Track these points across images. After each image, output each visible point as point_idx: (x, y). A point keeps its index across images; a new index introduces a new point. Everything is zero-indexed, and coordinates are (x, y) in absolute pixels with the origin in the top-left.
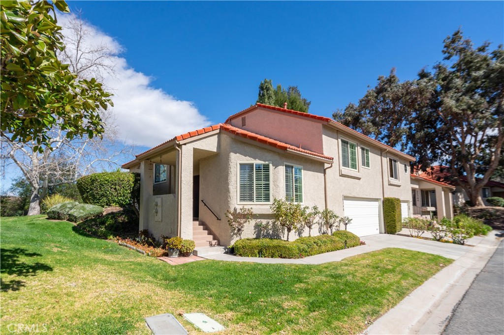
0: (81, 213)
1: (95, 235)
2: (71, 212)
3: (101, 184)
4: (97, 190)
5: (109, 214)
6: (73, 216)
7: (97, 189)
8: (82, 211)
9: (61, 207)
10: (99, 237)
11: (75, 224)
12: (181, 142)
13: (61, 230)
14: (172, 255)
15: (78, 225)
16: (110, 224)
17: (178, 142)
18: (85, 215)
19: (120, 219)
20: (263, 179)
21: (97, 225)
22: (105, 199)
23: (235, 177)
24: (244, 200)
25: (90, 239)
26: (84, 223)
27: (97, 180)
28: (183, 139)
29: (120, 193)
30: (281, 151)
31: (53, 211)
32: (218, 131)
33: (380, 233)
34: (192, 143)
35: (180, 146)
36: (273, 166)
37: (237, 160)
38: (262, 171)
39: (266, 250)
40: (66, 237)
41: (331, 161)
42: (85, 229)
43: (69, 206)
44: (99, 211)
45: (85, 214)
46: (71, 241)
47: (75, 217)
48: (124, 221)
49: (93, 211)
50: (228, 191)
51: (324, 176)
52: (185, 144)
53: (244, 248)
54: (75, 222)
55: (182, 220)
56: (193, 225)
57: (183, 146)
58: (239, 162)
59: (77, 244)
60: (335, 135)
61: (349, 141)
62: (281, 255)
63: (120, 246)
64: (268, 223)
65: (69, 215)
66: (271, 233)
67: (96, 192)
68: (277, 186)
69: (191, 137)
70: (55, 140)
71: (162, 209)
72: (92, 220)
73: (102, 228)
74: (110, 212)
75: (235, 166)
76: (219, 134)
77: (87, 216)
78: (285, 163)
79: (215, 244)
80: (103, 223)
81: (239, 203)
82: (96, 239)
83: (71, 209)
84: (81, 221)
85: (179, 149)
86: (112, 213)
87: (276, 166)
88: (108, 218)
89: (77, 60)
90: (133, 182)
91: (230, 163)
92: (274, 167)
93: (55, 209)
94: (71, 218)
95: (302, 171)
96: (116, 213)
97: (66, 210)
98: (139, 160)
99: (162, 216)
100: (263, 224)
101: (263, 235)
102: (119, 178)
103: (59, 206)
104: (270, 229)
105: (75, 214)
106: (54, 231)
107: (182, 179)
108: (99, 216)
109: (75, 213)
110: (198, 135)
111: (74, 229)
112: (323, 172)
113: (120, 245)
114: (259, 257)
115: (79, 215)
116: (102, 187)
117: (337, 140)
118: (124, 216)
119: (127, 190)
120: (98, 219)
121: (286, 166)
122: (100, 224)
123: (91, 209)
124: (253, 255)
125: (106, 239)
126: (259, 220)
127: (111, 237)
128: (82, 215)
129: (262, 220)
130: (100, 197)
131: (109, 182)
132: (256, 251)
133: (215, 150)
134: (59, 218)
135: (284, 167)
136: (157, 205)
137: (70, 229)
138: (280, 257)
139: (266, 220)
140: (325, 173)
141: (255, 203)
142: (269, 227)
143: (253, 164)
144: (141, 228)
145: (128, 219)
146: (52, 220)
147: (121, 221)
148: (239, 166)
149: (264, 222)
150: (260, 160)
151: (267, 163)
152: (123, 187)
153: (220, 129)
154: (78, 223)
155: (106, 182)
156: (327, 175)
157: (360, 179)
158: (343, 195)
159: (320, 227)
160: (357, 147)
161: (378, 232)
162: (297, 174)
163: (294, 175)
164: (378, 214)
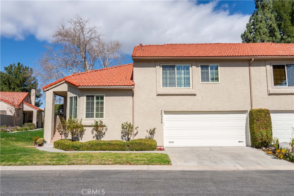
20: (75, 105)
23: (68, 105)
28: (46, 88)
34: (52, 89)
36: (79, 97)
38: (75, 100)
41: (132, 87)
51: (132, 98)
61: (176, 65)
78: (86, 95)
95: (105, 97)
110: (55, 84)
112: (131, 95)
135: (85, 97)
143: (73, 97)
150: (75, 94)
156: (134, 97)
157: (195, 95)
158: (162, 111)
159: (124, 135)
160: (192, 67)
161: (244, 144)
162: (99, 100)
163: (95, 101)
164: (245, 126)
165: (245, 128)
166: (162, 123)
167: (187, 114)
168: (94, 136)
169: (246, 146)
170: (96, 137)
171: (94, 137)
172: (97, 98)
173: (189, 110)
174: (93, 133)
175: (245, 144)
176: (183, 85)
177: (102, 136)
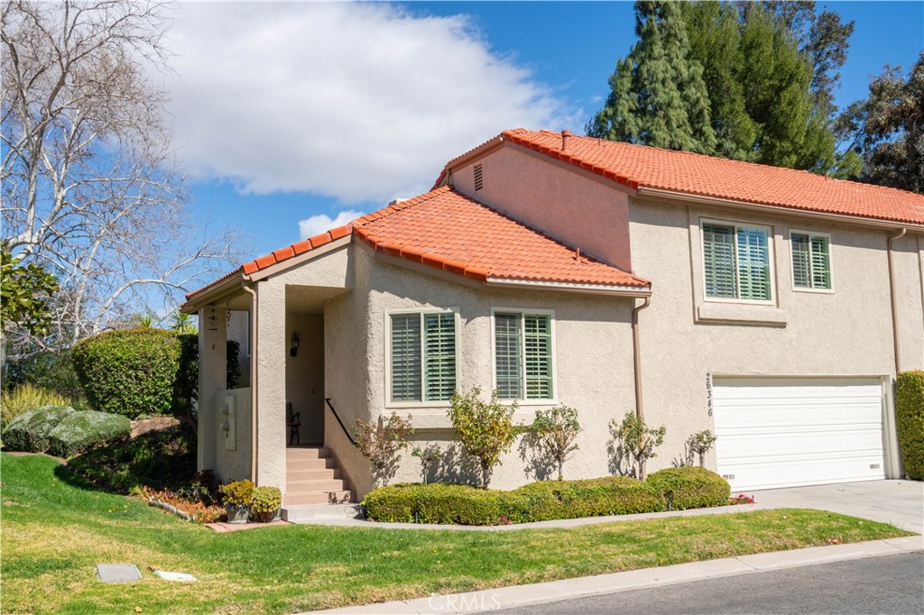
0: (76, 434)
1: (104, 485)
2: (55, 432)
3: (106, 368)
4: (98, 381)
5: (145, 436)
6: (60, 442)
7: (99, 378)
8: (79, 429)
9: (32, 420)
10: (112, 490)
11: (62, 462)
12: (255, 277)
13: (30, 474)
14: (233, 518)
15: (69, 464)
16: (143, 460)
17: (247, 278)
18: (86, 440)
19: (169, 449)
20: (440, 348)
21: (113, 462)
22: (115, 400)
23: (381, 346)
24: (403, 397)
25: (89, 494)
26: (82, 459)
27: (99, 358)
28: (260, 270)
29: (147, 388)
30: (475, 284)
31: (14, 430)
32: (347, 240)
33: (887, 478)
34: (283, 275)
35: (253, 285)
36: (463, 317)
37: (384, 306)
38: (440, 329)
39: (427, 506)
40: (38, 488)
41: (644, 290)
42: (84, 472)
43: (51, 417)
44: (121, 429)
45: (85, 435)
46: (45, 496)
47: (64, 445)
48: (178, 452)
49: (106, 428)
50: (365, 377)
51: (633, 327)
52: (265, 279)
53: (382, 504)
54: (64, 457)
55: (260, 444)
56: (288, 456)
57: (260, 284)
58: (388, 311)
59: (59, 502)
60: (681, 215)
61: (737, 225)
62: (459, 518)
63: (152, 508)
64: (453, 448)
65: (51, 439)
66: (458, 472)
67: (97, 385)
68: (471, 364)
69: (278, 262)
70: (20, 240)
71: (235, 421)
72: (103, 450)
73: (122, 470)
74: (147, 430)
75: (381, 321)
76: (350, 246)
77: (91, 440)
78: (494, 309)
79: (345, 500)
80: (126, 458)
81: (389, 404)
82: (103, 493)
83: (55, 423)
84: (78, 455)
85: (252, 291)
86: (153, 433)
87: (469, 317)
88: (138, 446)
89: (69, 29)
90: (177, 360)
91: (371, 315)
92: (466, 320)
93: (19, 425)
94: (56, 448)
95: (553, 322)
96: (163, 432)
97: (45, 428)
98: (194, 305)
99: (236, 437)
100: (442, 451)
101: (442, 475)
102: (145, 353)
103: (27, 416)
104: (457, 464)
105: (64, 438)
106: (15, 476)
107: (259, 356)
108: (120, 440)
109: (64, 434)
110: (296, 255)
111: (60, 472)
112: (630, 317)
113: (151, 505)
114: (414, 522)
115: (75, 440)
116: (109, 374)
117: (688, 228)
118: (180, 440)
119: (163, 379)
120: (117, 447)
121: (499, 316)
122: (119, 462)
123: (101, 422)
124: (400, 517)
125: (127, 494)
126: (433, 443)
127: (137, 489)
128: (80, 439)
129: (440, 443)
130: (104, 398)
131: (122, 363)
132: (407, 510)
133: (341, 284)
134: (29, 448)
135: (493, 318)
136: (226, 413)
137: (50, 472)
138: (455, 522)
139: (448, 443)
140: (634, 321)
141: (425, 403)
142: (455, 459)
143: (419, 314)
144: (201, 467)
145: (188, 448)
146: (13, 453)
147: (170, 453)
148: (388, 321)
149: (444, 446)
150: (434, 305)
151: (449, 311)
152: (154, 373)
153: (352, 234)
154: (69, 458)
155: (117, 364)
156: (640, 326)
157: (782, 325)
158: (708, 374)
159: (615, 458)
160: (773, 237)
161: (879, 473)
162: (535, 331)
163: (523, 334)
164: (880, 420)
165: (880, 426)
166: (710, 413)
167: (781, 386)
168: (530, 467)
169: (884, 478)
170: (534, 470)
171: (527, 470)
172: (530, 322)
173: (772, 374)
174: (523, 454)
175: (883, 473)
176: (750, 293)
177: (551, 464)
